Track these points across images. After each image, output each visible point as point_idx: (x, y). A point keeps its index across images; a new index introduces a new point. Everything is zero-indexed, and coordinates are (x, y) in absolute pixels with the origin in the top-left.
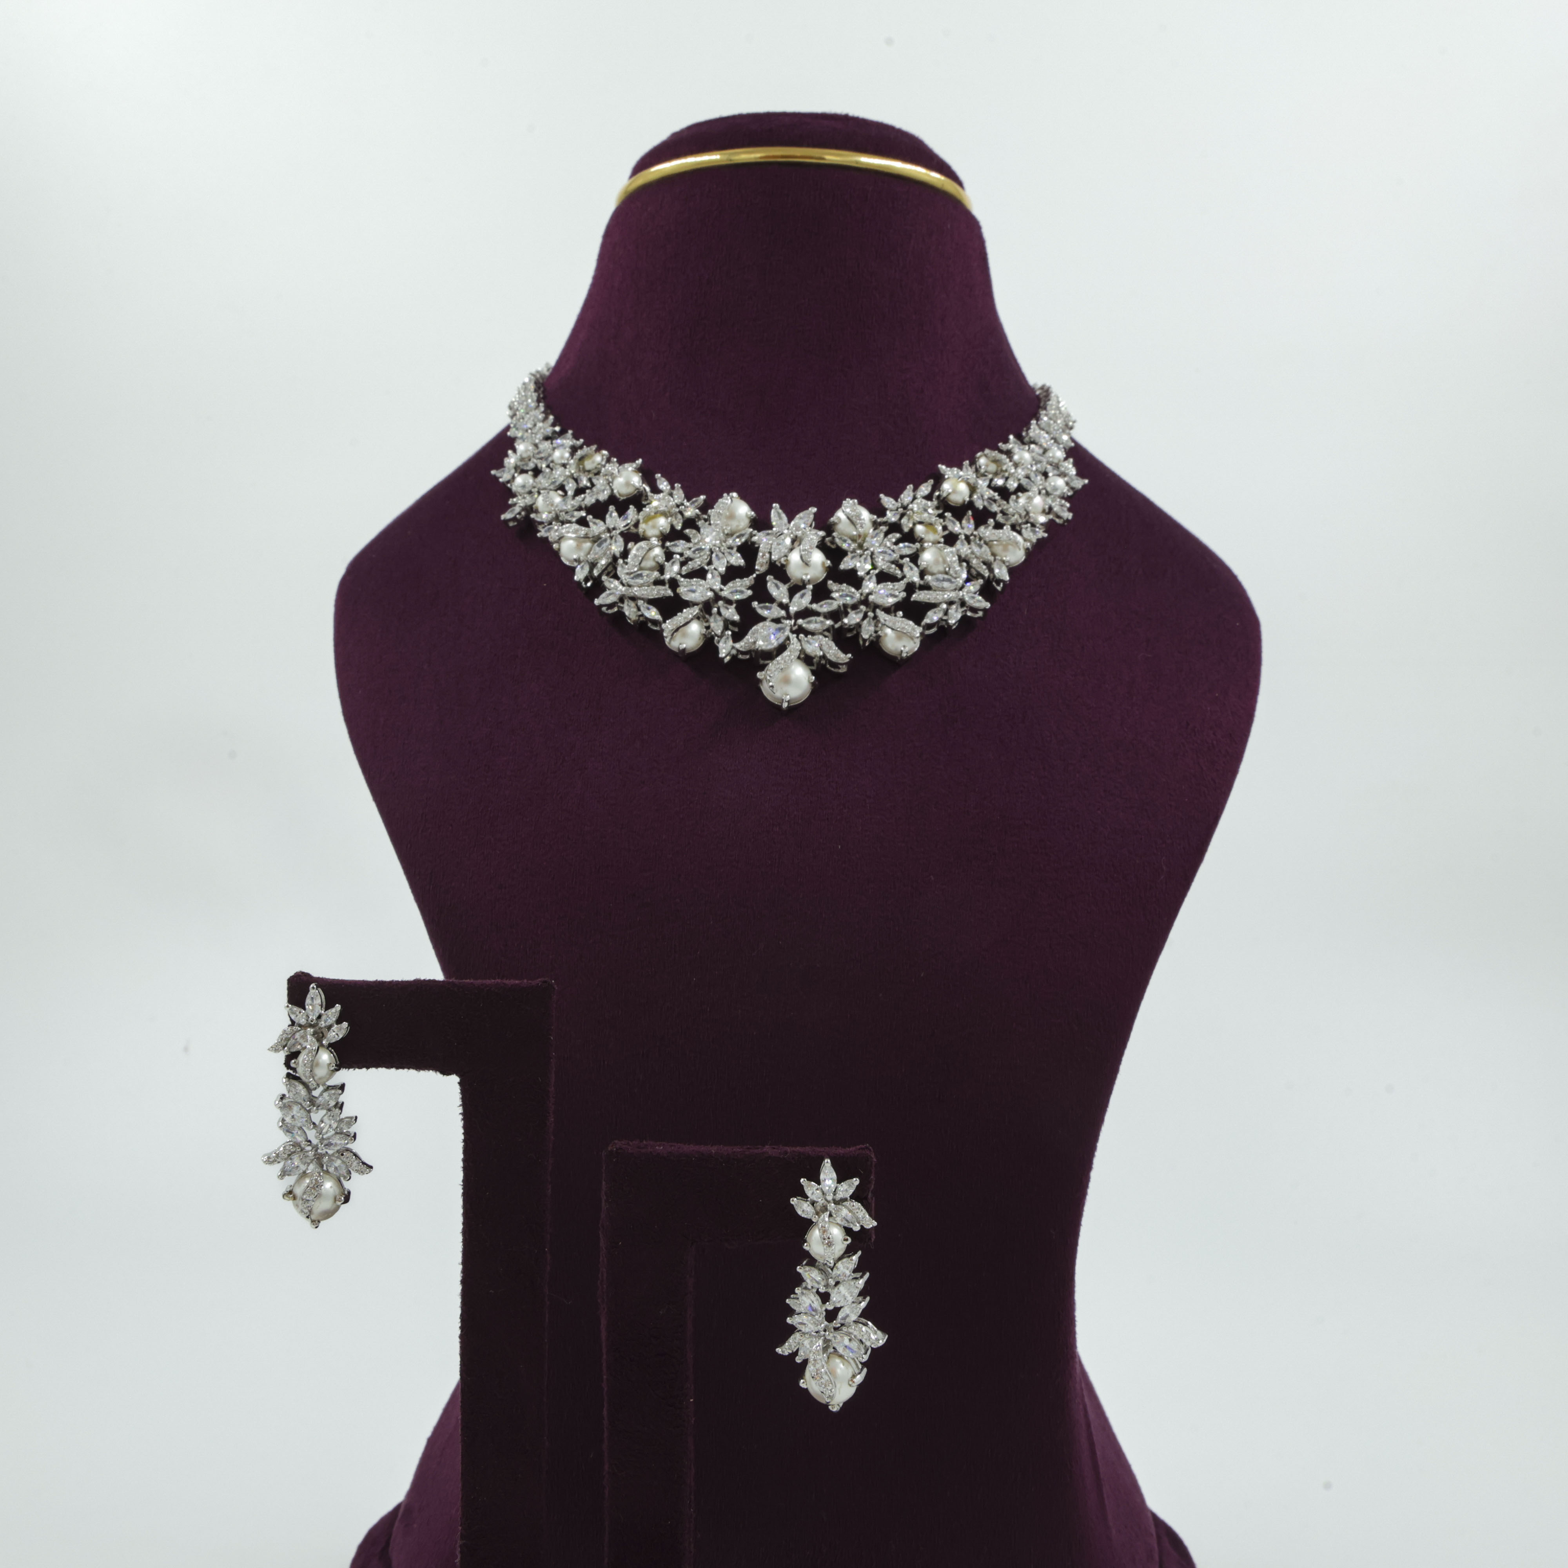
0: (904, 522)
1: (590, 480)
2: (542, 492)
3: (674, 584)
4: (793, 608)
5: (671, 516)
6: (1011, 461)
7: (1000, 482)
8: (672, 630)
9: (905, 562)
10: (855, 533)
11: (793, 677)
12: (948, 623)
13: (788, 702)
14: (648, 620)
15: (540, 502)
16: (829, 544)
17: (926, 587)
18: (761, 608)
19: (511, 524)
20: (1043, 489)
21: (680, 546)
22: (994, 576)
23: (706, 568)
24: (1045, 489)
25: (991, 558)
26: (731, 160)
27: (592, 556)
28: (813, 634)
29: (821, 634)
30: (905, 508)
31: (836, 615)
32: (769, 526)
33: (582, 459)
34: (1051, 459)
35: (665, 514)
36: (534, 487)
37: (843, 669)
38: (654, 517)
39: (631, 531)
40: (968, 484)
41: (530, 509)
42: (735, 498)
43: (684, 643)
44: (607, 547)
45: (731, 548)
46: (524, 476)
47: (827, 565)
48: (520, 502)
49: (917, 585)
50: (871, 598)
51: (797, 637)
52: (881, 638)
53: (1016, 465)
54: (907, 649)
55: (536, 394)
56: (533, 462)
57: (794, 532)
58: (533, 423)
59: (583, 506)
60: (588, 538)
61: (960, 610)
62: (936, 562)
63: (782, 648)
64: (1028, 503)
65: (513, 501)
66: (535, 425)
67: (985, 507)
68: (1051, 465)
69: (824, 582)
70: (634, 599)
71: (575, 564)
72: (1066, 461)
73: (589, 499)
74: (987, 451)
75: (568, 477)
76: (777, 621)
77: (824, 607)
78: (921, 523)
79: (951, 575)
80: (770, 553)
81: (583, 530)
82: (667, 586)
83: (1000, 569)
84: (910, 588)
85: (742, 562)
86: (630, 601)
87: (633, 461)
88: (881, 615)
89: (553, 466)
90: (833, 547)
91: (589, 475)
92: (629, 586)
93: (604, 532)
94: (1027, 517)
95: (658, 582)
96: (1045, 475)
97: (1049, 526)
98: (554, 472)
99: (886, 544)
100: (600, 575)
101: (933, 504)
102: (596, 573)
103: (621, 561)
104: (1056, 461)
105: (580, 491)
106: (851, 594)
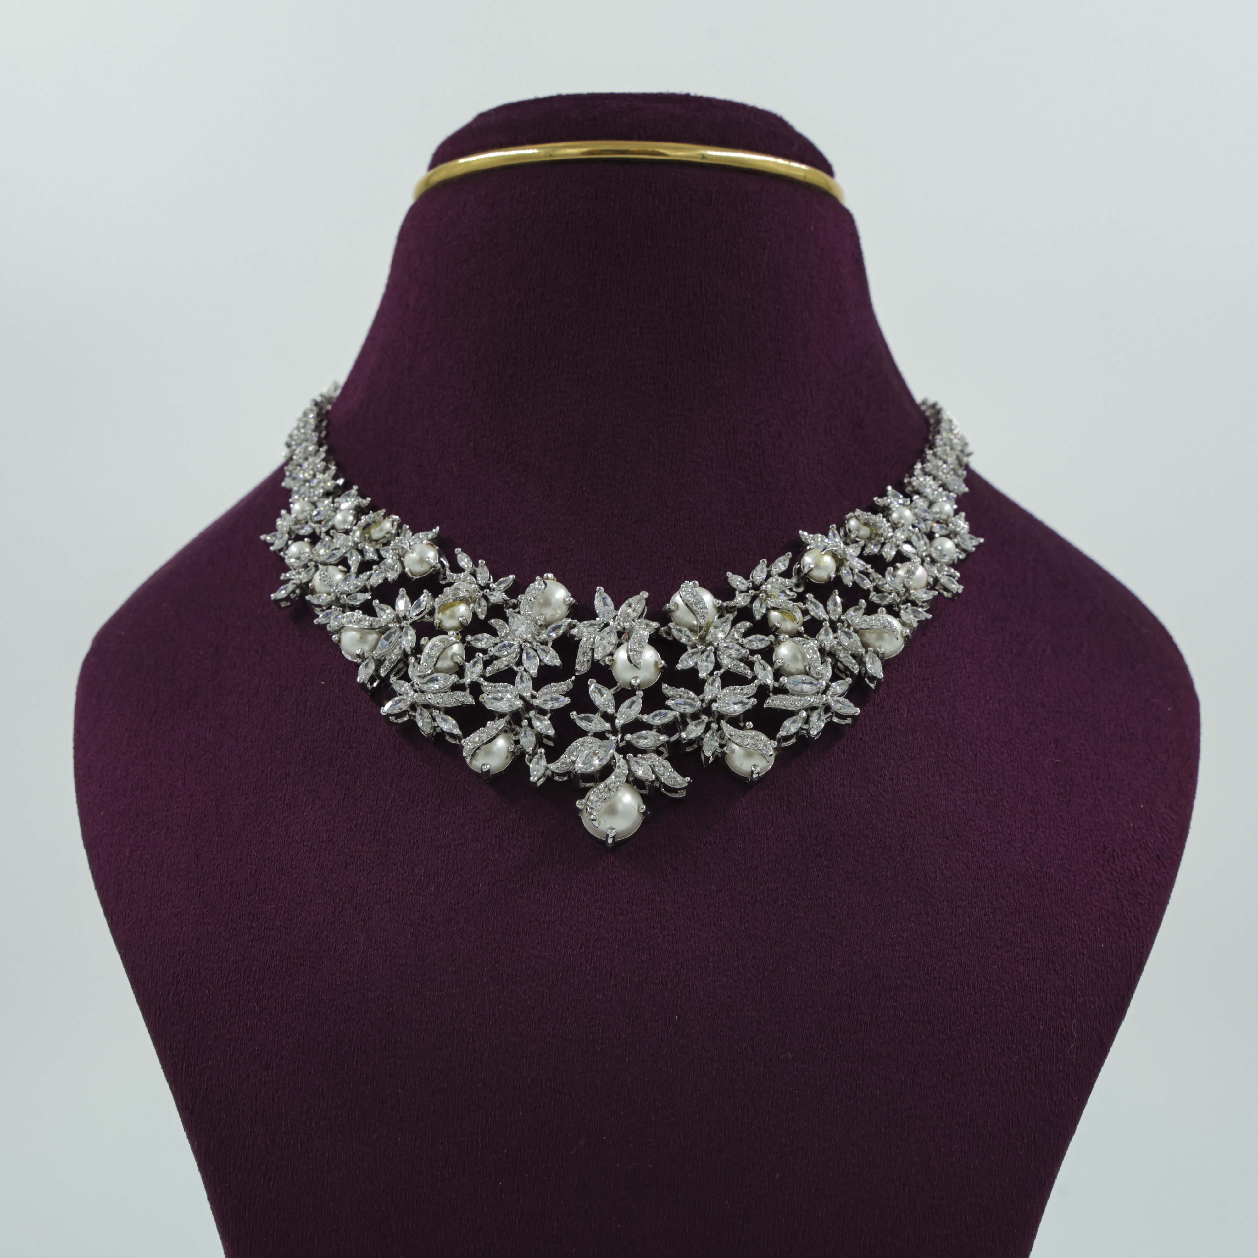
0: (755, 606)
1: (377, 551)
2: (320, 566)
3: (476, 689)
4: (620, 721)
5: (474, 602)
6: (888, 521)
7: (873, 549)
8: (473, 748)
9: (757, 660)
10: (695, 623)
11: (620, 806)
12: (808, 733)
13: (614, 837)
14: (443, 733)
15: (317, 581)
16: (664, 635)
17: (782, 690)
18: (581, 719)
19: (283, 604)
20: (926, 556)
21: (483, 641)
22: (866, 672)
23: (515, 668)
24: (929, 556)
25: (862, 651)
27: (379, 652)
28: (643, 752)
29: (653, 751)
30: (756, 587)
31: (669, 728)
32: (593, 615)
33: (367, 526)
34: (938, 516)
35: (465, 600)
36: (311, 560)
37: (682, 794)
38: (452, 605)
39: (425, 620)
40: (834, 555)
41: (306, 588)
42: (551, 579)
43: (487, 765)
44: (397, 640)
45: (544, 643)
46: (299, 543)
47: (660, 666)
48: (296, 577)
49: (771, 689)
50: (714, 706)
51: (625, 758)
52: (727, 756)
53: (895, 527)
54: (758, 769)
55: (317, 434)
56: (310, 526)
57: (622, 624)
58: (311, 472)
59: (369, 587)
60: (374, 629)
61: (824, 717)
62: (794, 658)
63: (607, 770)
64: (909, 578)
65: (285, 576)
66: (314, 476)
67: (854, 583)
68: (938, 522)
69: (658, 685)
70: (427, 706)
71: (359, 661)
72: (957, 516)
73: (375, 578)
74: (858, 512)
75: (352, 547)
76: (601, 736)
77: (658, 719)
78: (775, 609)
79: (812, 676)
80: (593, 650)
81: (368, 620)
82: (468, 691)
83: (873, 663)
84: (763, 692)
85: (557, 662)
86: (423, 709)
87: (430, 529)
88: (727, 729)
89: (334, 533)
90: (670, 638)
91: (376, 545)
92: (423, 692)
93: (393, 621)
94: (907, 594)
95: (456, 687)
96: (931, 536)
97: (934, 605)
98: (334, 540)
99: (733, 635)
100: (388, 676)
101: (792, 582)
102: (383, 673)
103: (412, 660)
104: (944, 517)
105: (365, 566)
106: (690, 701)
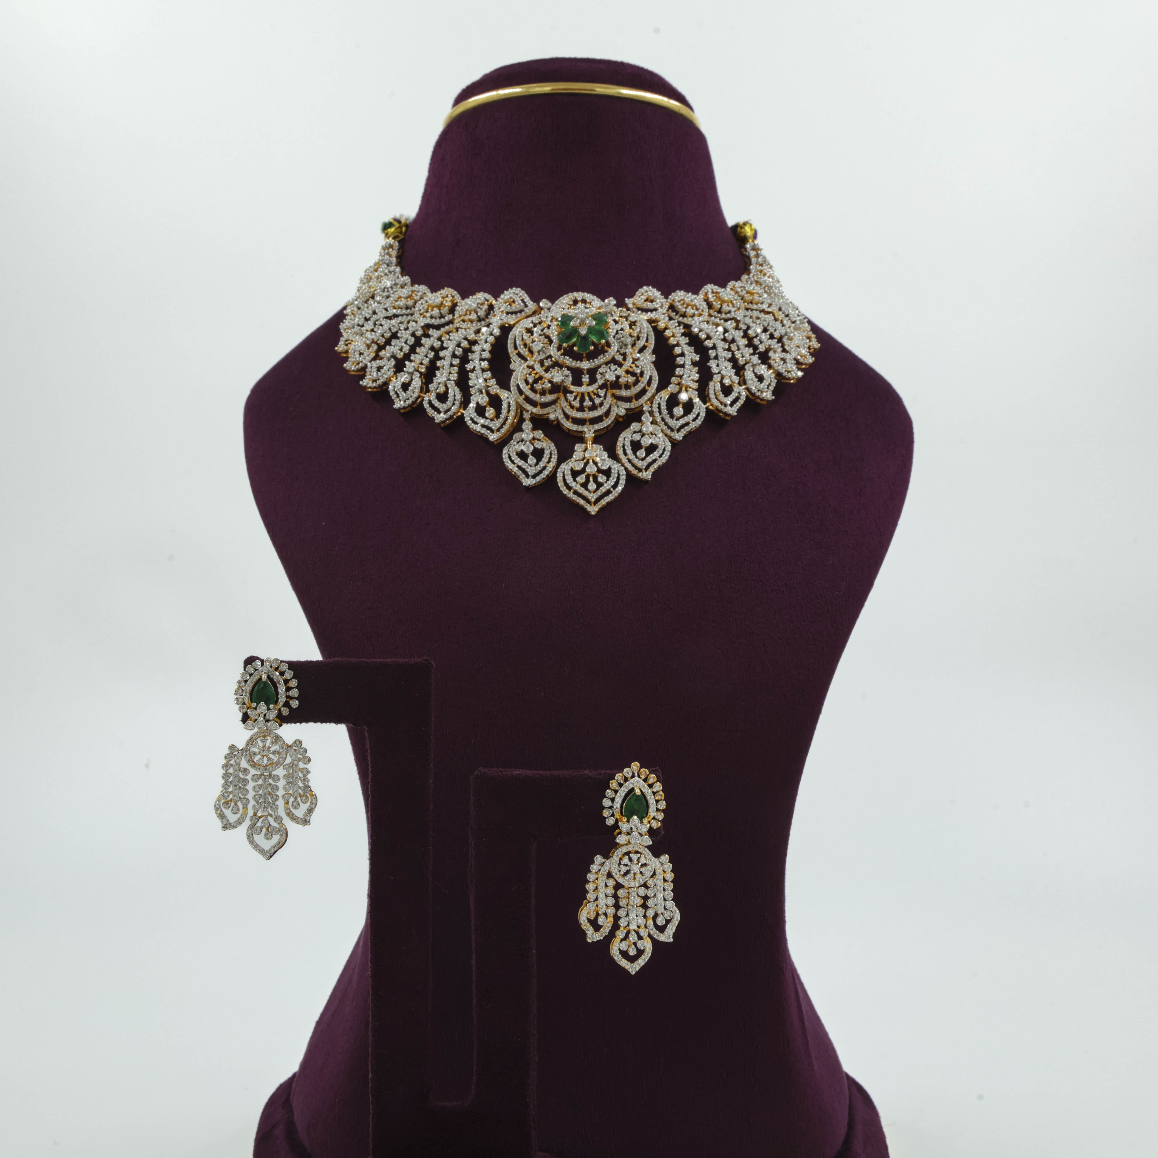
26: (528, 92)
